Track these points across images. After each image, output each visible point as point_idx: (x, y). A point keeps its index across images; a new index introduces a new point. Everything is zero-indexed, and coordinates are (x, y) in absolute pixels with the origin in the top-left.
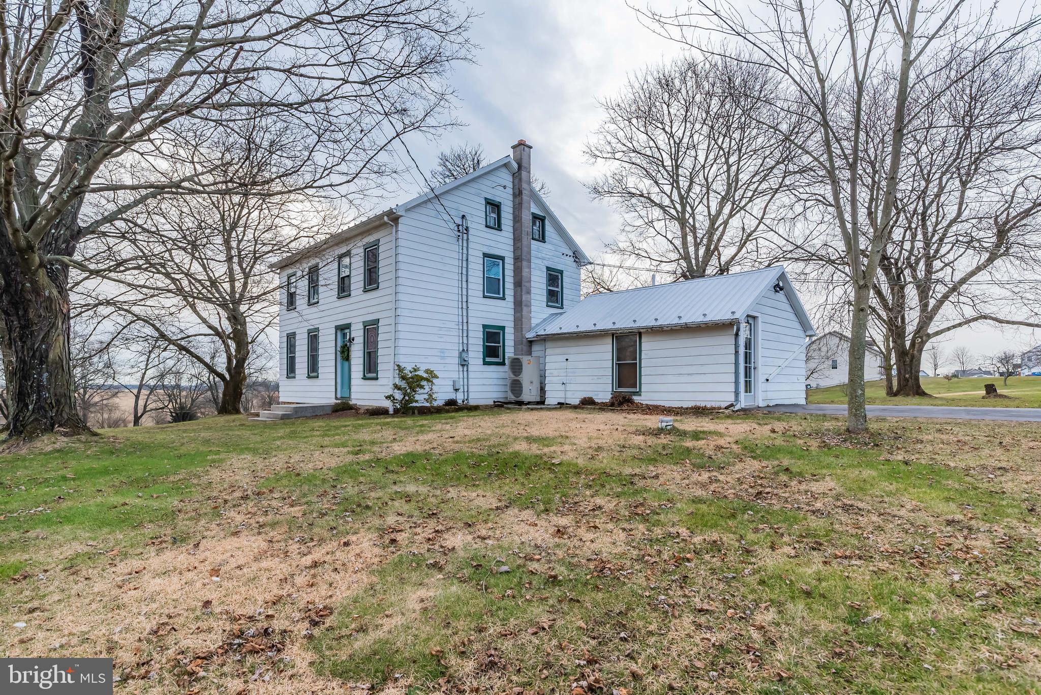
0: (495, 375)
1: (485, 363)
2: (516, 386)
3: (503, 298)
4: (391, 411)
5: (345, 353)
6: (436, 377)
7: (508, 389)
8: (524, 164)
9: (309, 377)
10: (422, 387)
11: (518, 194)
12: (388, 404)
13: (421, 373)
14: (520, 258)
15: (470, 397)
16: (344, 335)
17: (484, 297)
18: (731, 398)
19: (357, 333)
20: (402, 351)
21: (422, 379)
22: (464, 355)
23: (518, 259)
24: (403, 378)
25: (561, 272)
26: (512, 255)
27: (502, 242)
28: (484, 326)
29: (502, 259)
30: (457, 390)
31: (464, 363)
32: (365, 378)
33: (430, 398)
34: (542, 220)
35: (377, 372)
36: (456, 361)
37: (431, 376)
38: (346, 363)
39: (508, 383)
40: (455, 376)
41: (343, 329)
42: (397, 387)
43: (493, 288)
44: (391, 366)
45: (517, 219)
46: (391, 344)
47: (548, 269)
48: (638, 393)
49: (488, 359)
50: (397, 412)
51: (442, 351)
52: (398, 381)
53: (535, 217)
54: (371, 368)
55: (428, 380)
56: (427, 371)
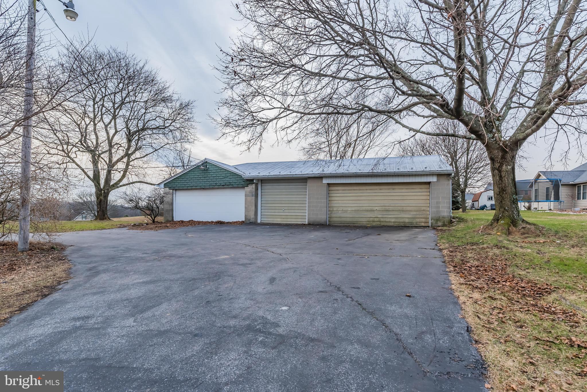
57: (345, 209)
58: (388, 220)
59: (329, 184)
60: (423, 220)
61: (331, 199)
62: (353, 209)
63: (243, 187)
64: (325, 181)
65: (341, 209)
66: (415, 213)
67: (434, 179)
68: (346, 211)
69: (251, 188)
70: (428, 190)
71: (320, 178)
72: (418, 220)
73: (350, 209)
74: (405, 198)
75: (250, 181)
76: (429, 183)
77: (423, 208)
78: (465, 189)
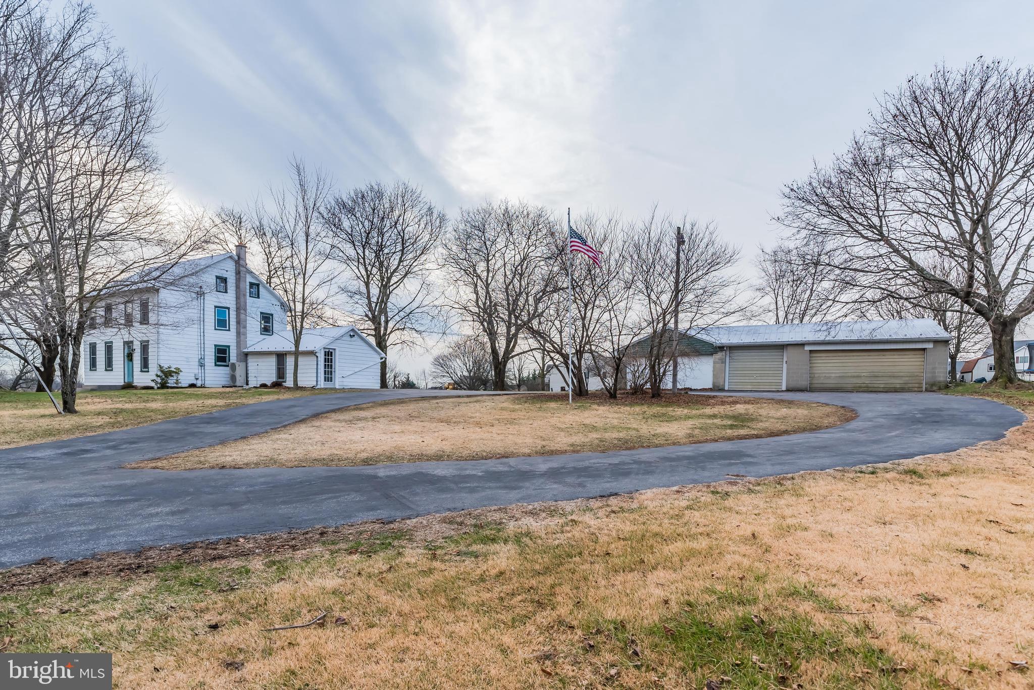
0: (223, 372)
1: (216, 365)
2: (233, 378)
3: (229, 330)
4: (156, 387)
5: (130, 357)
6: (181, 371)
7: (229, 379)
8: (242, 256)
9: (106, 370)
10: (173, 376)
11: (238, 273)
12: (153, 384)
13: (172, 369)
14: (241, 308)
15: (206, 382)
16: (129, 347)
17: (215, 329)
18: (315, 383)
19: (137, 346)
20: (161, 358)
21: (174, 372)
22: (202, 361)
23: (238, 309)
24: (162, 371)
25: (272, 315)
26: (235, 306)
27: (229, 300)
28: (215, 346)
29: (228, 308)
30: (197, 379)
31: (202, 365)
32: (141, 371)
33: (177, 382)
34: (258, 285)
35: (148, 368)
36: (197, 363)
37: (178, 371)
38: (131, 363)
39: (229, 376)
40: (196, 371)
41: (128, 344)
42: (157, 376)
43: (222, 324)
44: (156, 365)
45: (238, 287)
46: (155, 354)
47: (261, 313)
48: (285, 382)
49: (218, 363)
50: (158, 388)
51: (187, 358)
52: (159, 373)
53: (252, 285)
54: (145, 365)
55: (176, 373)
56: (175, 369)
57: (827, 375)
58: (876, 386)
59: (811, 351)
60: (917, 385)
61: (811, 365)
62: (838, 375)
63: (712, 354)
64: (807, 348)
65: (824, 375)
66: (907, 378)
67: (930, 346)
68: (829, 377)
69: (720, 355)
70: (922, 356)
71: (802, 345)
72: (911, 385)
73: (833, 375)
74: (897, 364)
75: (721, 348)
76: (924, 349)
77: (916, 374)
78: (956, 355)
